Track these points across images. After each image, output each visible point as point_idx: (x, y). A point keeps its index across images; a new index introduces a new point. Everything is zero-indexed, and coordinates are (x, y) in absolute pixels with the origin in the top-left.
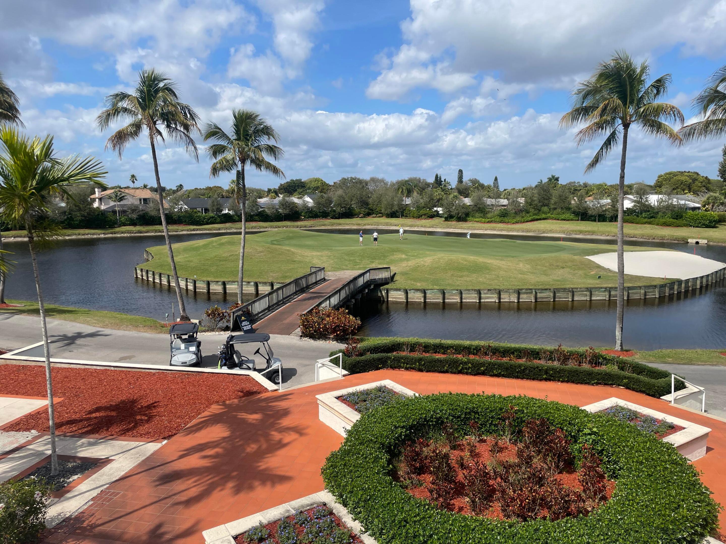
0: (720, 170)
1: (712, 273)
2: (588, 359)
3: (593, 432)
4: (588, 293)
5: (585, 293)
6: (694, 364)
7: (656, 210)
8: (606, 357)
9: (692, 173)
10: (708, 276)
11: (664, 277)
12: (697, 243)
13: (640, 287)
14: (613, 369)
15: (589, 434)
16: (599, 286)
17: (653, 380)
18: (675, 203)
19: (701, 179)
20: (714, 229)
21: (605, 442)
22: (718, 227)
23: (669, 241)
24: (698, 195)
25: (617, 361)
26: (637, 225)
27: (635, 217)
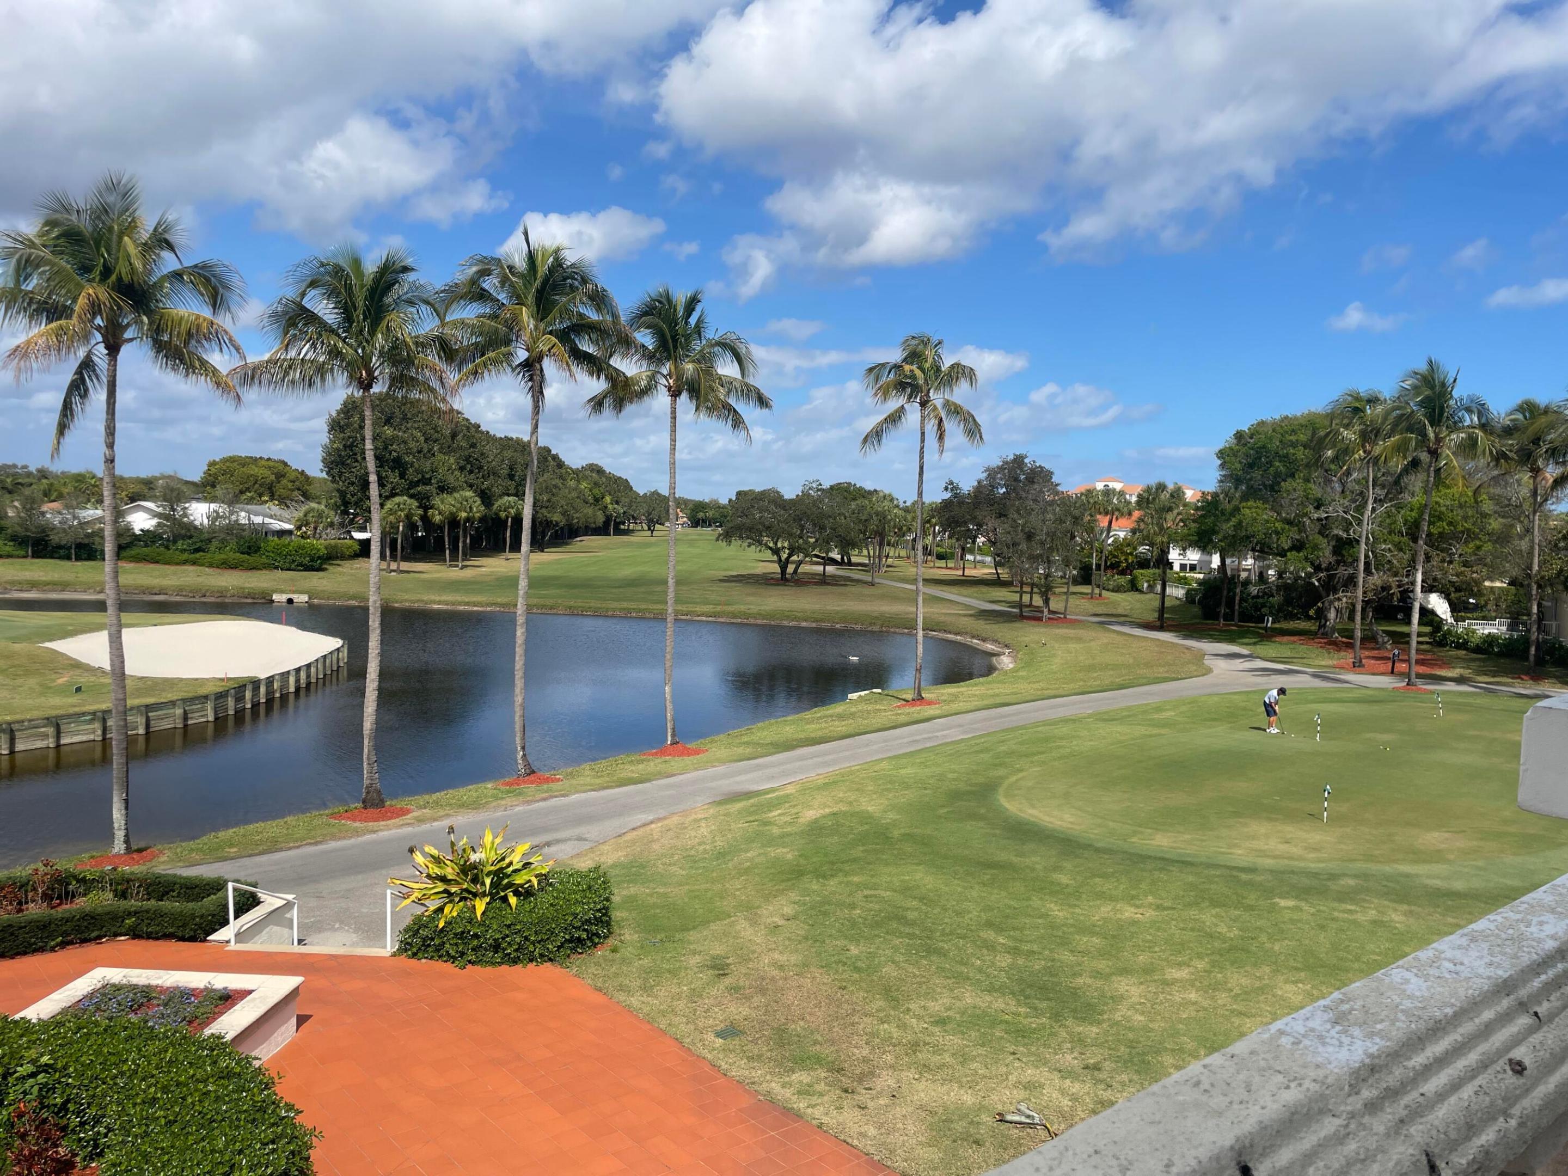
0: (324, 460)
1: (317, 660)
2: (40, 891)
3: (41, 1066)
4: (51, 730)
5: (43, 729)
6: (281, 850)
7: (206, 536)
8: (85, 877)
9: (275, 461)
10: (308, 666)
11: (223, 676)
12: (290, 601)
13: (173, 703)
14: (104, 899)
15: (33, 1075)
16: (77, 710)
17: (191, 905)
18: (243, 522)
19: (292, 476)
20: (321, 574)
21: (70, 1080)
22: (326, 569)
23: (236, 600)
24: (288, 507)
25: (111, 880)
26: (167, 567)
27: (162, 549)
